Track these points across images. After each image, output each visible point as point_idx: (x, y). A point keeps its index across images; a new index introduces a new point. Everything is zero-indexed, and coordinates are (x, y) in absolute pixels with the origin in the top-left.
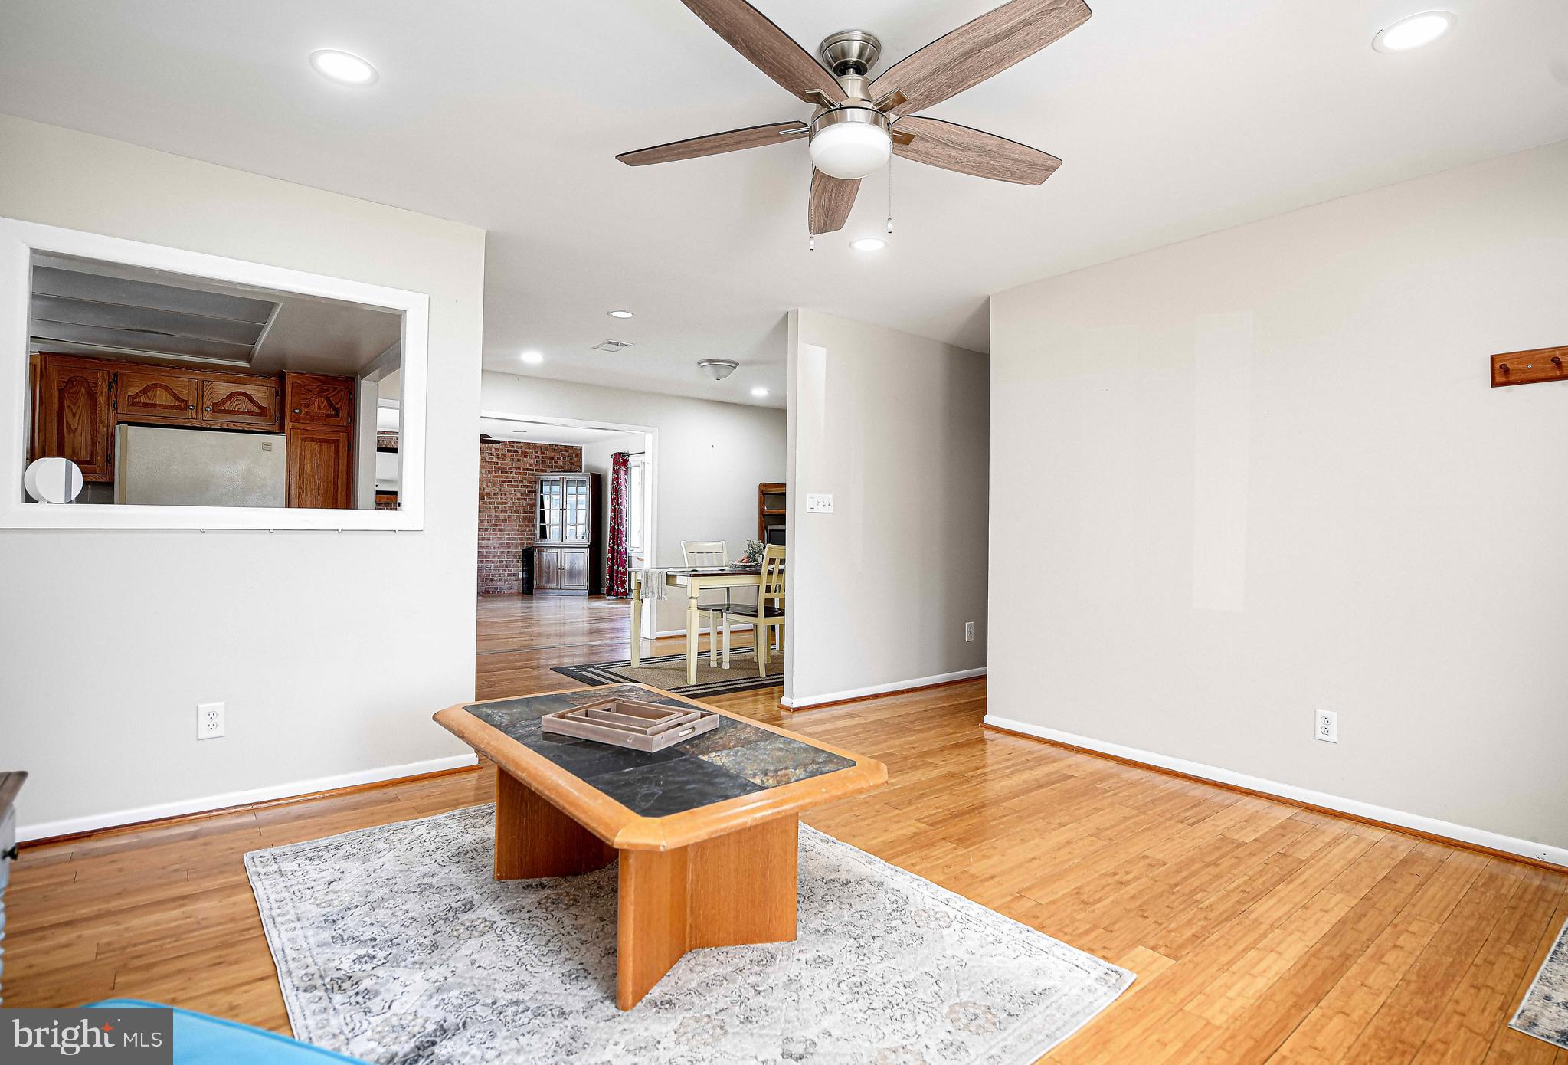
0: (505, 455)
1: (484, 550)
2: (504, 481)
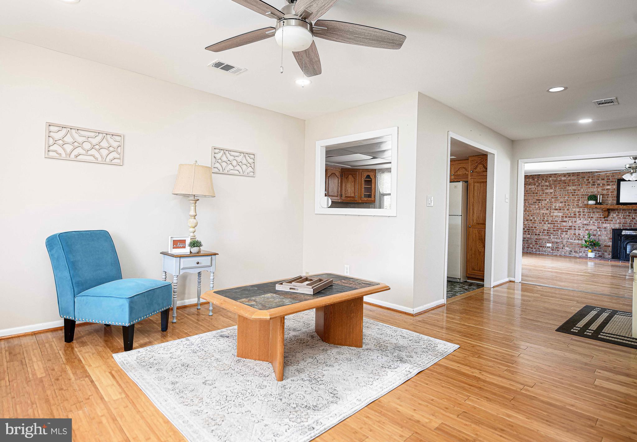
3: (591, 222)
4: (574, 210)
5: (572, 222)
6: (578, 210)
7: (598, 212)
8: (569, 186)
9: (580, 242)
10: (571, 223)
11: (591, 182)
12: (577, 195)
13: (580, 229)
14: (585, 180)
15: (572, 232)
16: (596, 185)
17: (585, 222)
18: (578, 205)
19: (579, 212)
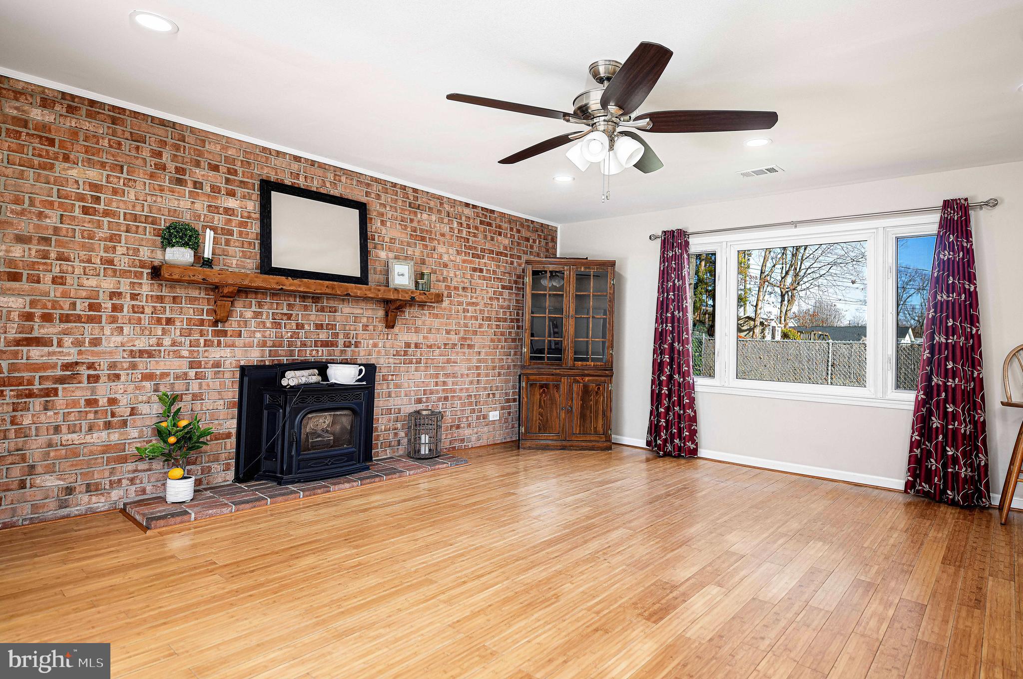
0: (476, 228)
1: (450, 380)
2: (475, 270)
3: (167, 341)
4: (92, 282)
5: (78, 343)
6: (108, 284)
7: (192, 300)
8: (66, 159)
9: (115, 436)
10: (74, 351)
11: (171, 166)
12: (106, 213)
13: (118, 377)
14: (146, 153)
15: (80, 392)
16: (190, 184)
17: (141, 344)
18: (111, 262)
19: (113, 295)
